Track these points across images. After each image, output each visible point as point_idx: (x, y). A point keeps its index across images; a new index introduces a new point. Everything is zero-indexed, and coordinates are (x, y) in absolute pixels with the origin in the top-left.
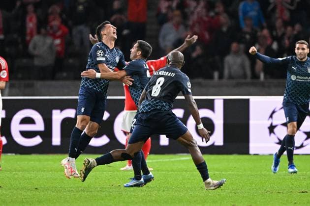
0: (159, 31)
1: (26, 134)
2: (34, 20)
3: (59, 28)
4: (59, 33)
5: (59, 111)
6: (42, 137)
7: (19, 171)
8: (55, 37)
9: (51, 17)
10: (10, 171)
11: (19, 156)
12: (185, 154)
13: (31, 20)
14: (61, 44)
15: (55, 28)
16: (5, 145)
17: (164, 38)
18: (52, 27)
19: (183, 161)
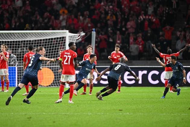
0: (176, 43)
1: (130, 80)
2: (132, 39)
3: (141, 42)
4: (141, 43)
5: (141, 71)
6: (135, 81)
7: (127, 93)
8: (140, 45)
9: (138, 38)
10: (124, 93)
11: (126, 88)
12: (186, 87)
13: (131, 39)
14: (142, 47)
15: (140, 41)
16: (122, 83)
17: (177, 45)
18: (138, 41)
19: (185, 89)
